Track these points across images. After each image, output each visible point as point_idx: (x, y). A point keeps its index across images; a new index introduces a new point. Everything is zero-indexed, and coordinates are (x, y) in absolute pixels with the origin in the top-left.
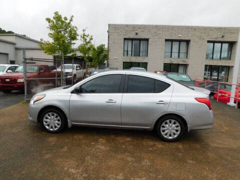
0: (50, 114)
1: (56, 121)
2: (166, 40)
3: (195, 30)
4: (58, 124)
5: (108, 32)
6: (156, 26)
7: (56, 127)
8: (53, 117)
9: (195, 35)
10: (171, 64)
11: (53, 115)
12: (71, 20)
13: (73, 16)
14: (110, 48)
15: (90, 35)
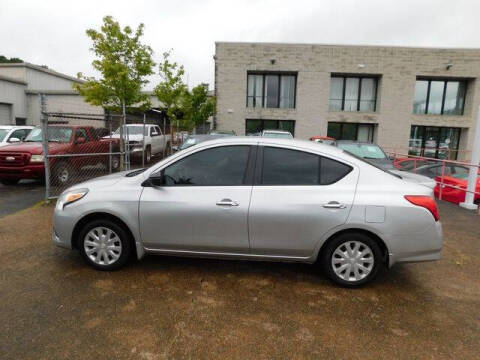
0: (99, 230)
1: (110, 244)
2: (334, 75)
3: (392, 54)
4: (116, 252)
5: (215, 58)
6: (313, 47)
7: (110, 258)
8: (103, 236)
9: (391, 64)
10: (342, 124)
11: (105, 232)
12: (140, 33)
13: (142, 25)
14: (219, 91)
15: (179, 65)
